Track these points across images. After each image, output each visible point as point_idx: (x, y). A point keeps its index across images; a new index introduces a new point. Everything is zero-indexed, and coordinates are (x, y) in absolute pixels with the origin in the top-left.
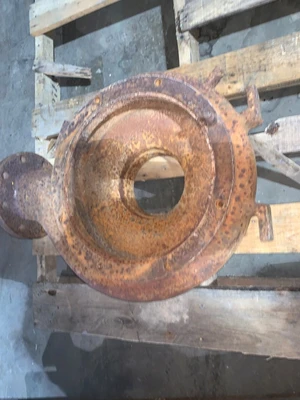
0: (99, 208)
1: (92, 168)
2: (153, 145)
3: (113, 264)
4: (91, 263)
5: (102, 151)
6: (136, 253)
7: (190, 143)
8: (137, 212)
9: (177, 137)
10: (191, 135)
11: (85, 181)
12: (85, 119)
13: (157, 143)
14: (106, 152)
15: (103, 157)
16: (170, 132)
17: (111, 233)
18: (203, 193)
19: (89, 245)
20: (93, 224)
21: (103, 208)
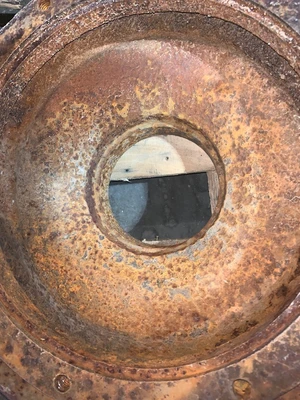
0: (46, 236)
1: (28, 156)
2: (155, 110)
3: (94, 377)
4: (37, 374)
5: (50, 120)
6: (132, 330)
7: (243, 103)
8: (123, 240)
9: (212, 93)
10: (244, 88)
11: (13, 181)
12: (17, 45)
13: (164, 107)
14: (59, 124)
15: (51, 133)
16: (197, 82)
17: (75, 288)
18: (278, 205)
19: (30, 327)
20: (32, 268)
21: (54, 236)
